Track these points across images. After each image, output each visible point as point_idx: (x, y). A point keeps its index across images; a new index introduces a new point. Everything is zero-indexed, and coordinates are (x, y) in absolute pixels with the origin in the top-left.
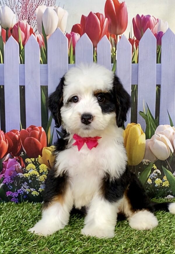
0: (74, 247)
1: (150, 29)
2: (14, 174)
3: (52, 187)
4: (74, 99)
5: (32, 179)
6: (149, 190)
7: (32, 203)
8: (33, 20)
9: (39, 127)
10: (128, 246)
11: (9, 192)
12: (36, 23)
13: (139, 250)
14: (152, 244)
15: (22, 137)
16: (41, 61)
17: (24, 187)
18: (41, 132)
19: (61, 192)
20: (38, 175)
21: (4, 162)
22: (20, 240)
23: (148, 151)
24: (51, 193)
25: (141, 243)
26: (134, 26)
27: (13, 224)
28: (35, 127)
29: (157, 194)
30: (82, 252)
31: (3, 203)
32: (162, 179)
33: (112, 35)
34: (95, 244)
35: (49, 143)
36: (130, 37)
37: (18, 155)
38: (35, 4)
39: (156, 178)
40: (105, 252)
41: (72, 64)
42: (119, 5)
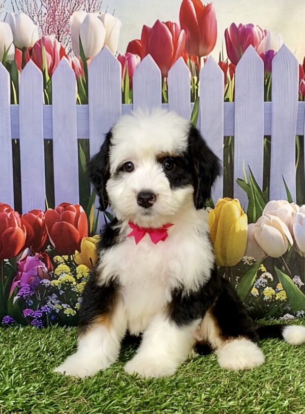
0: (125, 396)
1: (254, 47)
2: (35, 282)
3: (93, 302)
4: (127, 167)
5: (65, 289)
6: (254, 306)
7: (64, 328)
8: (65, 35)
9: (75, 206)
10: (212, 395)
11: (27, 309)
12: (70, 40)
13: (230, 401)
14: (250, 392)
15: (49, 221)
16: (77, 99)
17: (51, 302)
18: (78, 213)
19: (108, 309)
20: (75, 283)
21: (20, 262)
22: (40, 386)
23: (252, 242)
24: (92, 311)
25: (234, 390)
26: (228, 41)
27: (32, 361)
28: (69, 204)
29: (267, 313)
30: (138, 404)
31: (17, 327)
32: (274, 288)
33: (192, 57)
34: (160, 391)
35: (91, 231)
36: (222, 60)
37: (42, 250)
38: (69, 9)
39: (264, 286)
40: (174, 404)
41: (127, 103)
42: (203, 8)
